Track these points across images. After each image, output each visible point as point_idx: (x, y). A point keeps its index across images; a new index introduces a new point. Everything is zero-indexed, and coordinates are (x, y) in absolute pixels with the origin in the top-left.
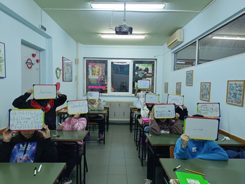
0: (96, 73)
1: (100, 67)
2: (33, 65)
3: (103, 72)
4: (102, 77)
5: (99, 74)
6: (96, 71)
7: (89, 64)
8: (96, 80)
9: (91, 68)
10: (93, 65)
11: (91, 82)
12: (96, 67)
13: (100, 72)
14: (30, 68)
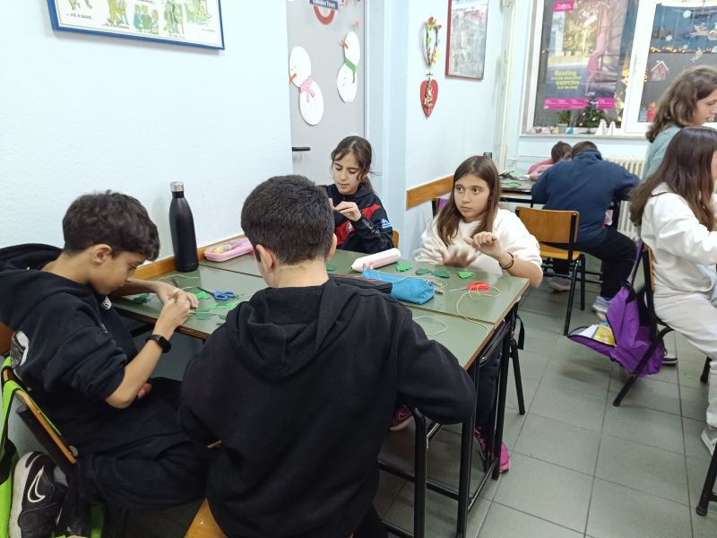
0: (583, 45)
1: (600, 17)
2: (337, 8)
3: (611, 39)
4: (607, 60)
5: (593, 47)
6: (585, 33)
7: (556, 6)
8: (578, 75)
9: (563, 22)
10: (571, 12)
11: (557, 83)
12: (585, 19)
13: (601, 38)
14: (326, 21)
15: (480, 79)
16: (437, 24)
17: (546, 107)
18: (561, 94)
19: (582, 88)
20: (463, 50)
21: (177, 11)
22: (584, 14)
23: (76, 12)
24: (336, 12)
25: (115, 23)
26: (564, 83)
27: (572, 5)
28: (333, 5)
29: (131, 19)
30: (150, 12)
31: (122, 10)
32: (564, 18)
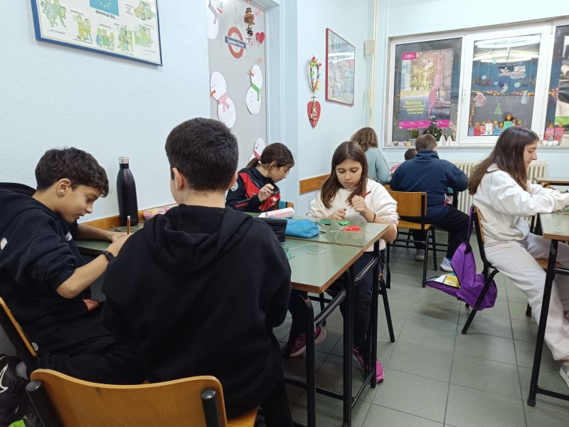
0: (425, 82)
1: (435, 63)
2: (245, 47)
3: (444, 78)
4: (442, 93)
5: (432, 84)
6: (426, 75)
7: (404, 56)
8: (423, 104)
9: (409, 67)
10: (414, 60)
11: (408, 110)
12: (425, 65)
13: (437, 78)
14: (237, 56)
15: (351, 105)
16: (319, 62)
17: (401, 127)
18: (411, 118)
19: (426, 113)
20: (337, 84)
21: (128, 35)
22: (424, 61)
23: (54, 28)
24: (244, 50)
25: (82, 39)
26: (413, 110)
27: (415, 55)
28: (243, 45)
29: (94, 38)
30: (108, 34)
31: (88, 31)
32: (410, 64)
